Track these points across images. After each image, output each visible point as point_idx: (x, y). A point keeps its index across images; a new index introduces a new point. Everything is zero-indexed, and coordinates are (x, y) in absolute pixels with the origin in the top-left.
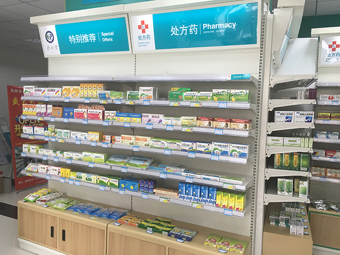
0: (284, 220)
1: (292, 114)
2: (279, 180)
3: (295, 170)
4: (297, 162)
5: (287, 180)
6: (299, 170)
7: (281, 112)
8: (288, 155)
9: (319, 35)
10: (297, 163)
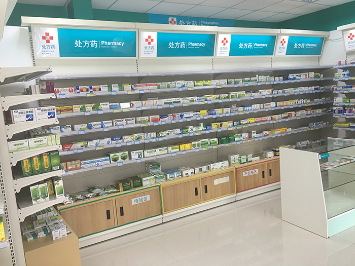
0: (41, 229)
1: (32, 112)
2: (31, 188)
3: (48, 171)
4: (48, 162)
5: (41, 186)
6: (52, 171)
7: (19, 111)
8: (37, 158)
9: (30, 24)
10: (48, 164)
